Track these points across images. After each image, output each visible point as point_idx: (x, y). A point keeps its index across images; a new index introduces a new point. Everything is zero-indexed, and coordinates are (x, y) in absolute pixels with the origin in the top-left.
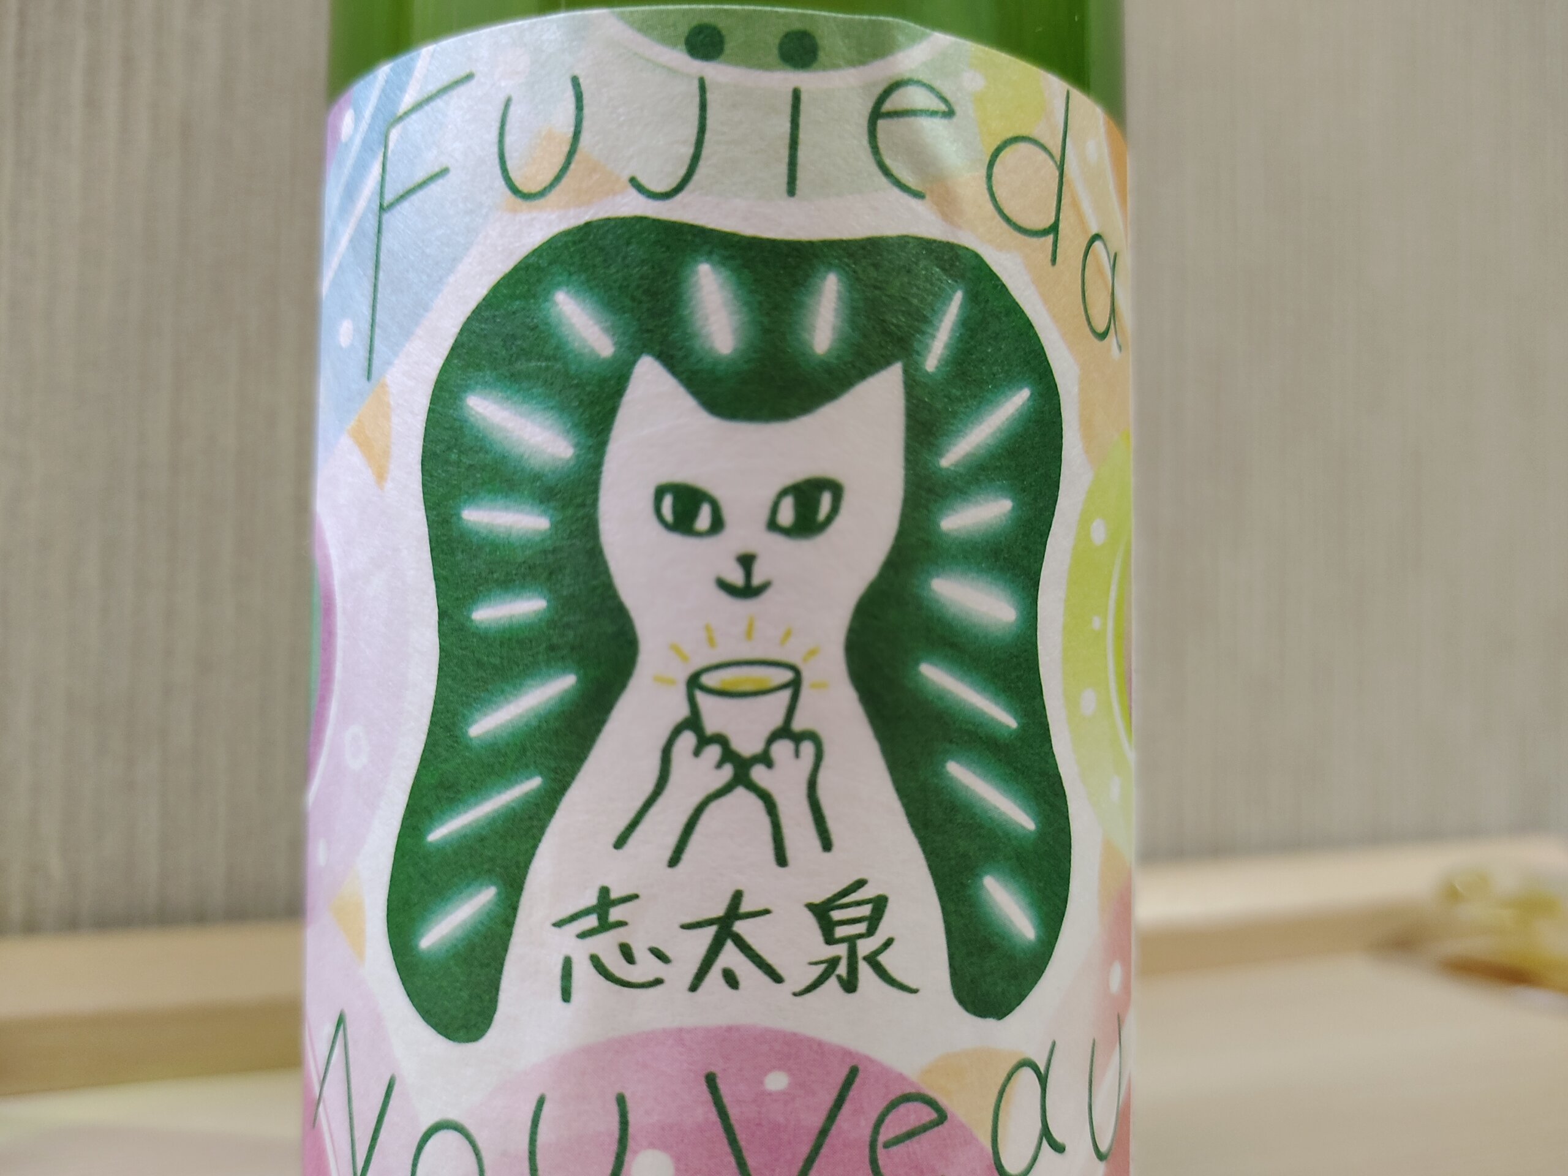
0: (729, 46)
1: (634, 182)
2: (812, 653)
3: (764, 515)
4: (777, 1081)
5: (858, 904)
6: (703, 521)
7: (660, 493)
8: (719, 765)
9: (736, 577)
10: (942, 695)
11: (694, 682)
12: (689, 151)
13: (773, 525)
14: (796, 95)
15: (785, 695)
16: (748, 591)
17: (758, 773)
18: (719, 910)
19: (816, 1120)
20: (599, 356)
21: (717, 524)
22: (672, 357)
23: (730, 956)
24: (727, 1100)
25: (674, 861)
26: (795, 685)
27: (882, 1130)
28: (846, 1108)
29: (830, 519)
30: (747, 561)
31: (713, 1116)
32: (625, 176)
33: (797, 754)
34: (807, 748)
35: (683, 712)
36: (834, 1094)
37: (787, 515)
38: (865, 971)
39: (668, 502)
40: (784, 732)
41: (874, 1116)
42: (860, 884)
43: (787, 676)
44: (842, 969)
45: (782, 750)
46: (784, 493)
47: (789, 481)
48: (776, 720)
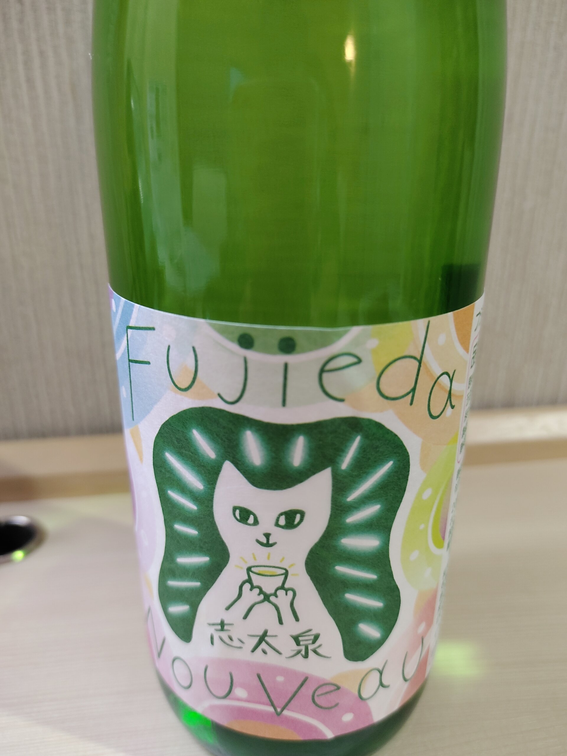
0: (257, 343)
1: (219, 395)
2: (292, 565)
3: (274, 521)
4: (280, 679)
5: (309, 635)
6: (251, 520)
7: (235, 509)
8: (259, 595)
9: (264, 540)
10: (344, 575)
11: (249, 569)
12: (241, 387)
13: (277, 524)
14: (286, 366)
15: (283, 577)
16: (268, 545)
17: (272, 599)
18: (261, 633)
19: (294, 689)
20: (210, 457)
21: (256, 522)
22: (237, 463)
23: (263, 645)
24: (264, 680)
25: (245, 617)
26: (286, 574)
27: (317, 692)
28: (304, 687)
29: (299, 523)
30: (267, 536)
31: (260, 684)
32: (216, 393)
33: (286, 594)
34: (290, 593)
35: (246, 577)
36: (300, 683)
37: (282, 521)
38: (311, 653)
39: (237, 512)
40: (282, 587)
41: (314, 689)
42: (310, 630)
43: (284, 571)
44: (303, 652)
45: (281, 593)
46: (281, 514)
47: (283, 511)
48: (280, 584)
